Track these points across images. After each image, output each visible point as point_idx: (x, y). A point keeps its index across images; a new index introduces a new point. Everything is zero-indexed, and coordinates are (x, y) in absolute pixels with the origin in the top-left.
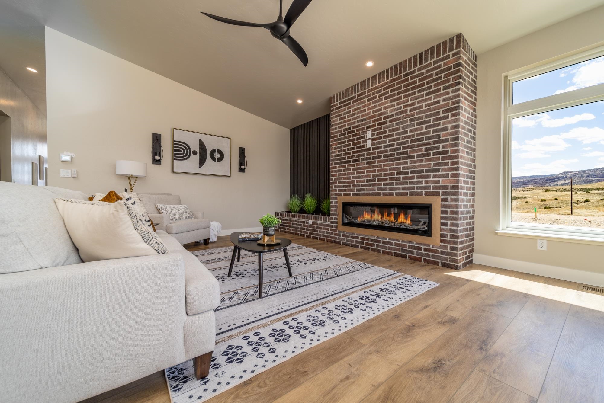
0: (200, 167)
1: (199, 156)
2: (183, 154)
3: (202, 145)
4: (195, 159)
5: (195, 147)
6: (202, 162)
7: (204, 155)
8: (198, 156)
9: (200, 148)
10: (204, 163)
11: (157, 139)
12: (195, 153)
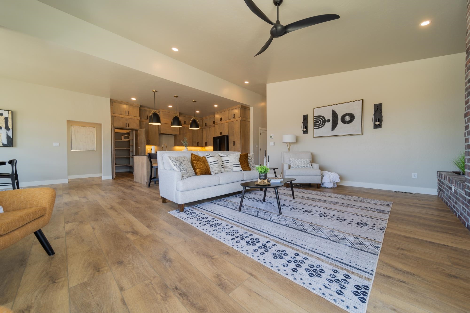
0: (332, 131)
1: (332, 123)
2: (320, 124)
3: (334, 114)
4: (329, 125)
5: (328, 116)
6: (334, 126)
7: (336, 121)
8: (330, 123)
9: (332, 117)
10: (335, 127)
11: (305, 118)
12: (328, 121)
